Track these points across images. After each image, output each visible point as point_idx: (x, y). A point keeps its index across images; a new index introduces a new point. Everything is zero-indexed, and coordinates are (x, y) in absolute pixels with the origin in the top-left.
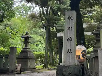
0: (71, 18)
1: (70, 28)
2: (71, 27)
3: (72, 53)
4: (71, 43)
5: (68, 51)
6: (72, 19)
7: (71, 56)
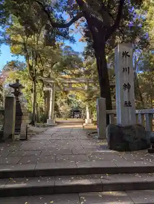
0: (128, 54)
1: (126, 69)
2: (129, 68)
3: (131, 106)
4: (129, 91)
5: (126, 103)
6: (129, 56)
7: (130, 111)
